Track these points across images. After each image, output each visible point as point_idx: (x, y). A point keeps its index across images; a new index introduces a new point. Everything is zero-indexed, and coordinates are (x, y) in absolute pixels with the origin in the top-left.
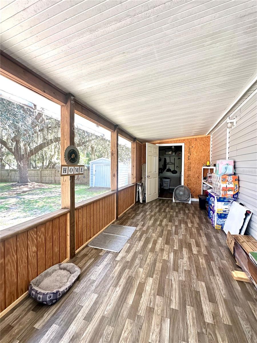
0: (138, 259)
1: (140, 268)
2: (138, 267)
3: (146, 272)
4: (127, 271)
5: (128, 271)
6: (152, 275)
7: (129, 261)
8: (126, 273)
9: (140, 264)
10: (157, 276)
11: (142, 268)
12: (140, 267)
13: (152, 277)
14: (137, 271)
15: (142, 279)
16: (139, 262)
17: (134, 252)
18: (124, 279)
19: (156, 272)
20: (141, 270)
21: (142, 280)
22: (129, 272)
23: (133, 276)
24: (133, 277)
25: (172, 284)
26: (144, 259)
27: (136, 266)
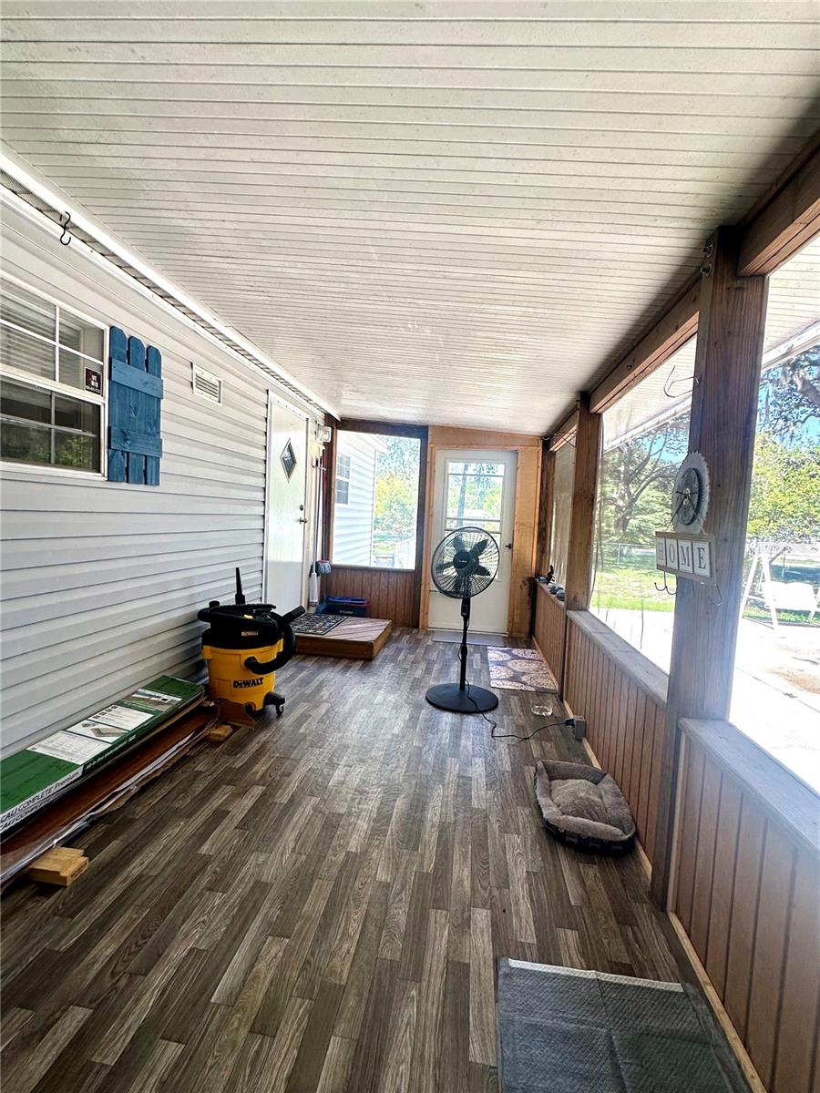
0: (398, 924)
1: (389, 881)
2: (397, 887)
3: (365, 870)
4: (429, 867)
5: (425, 868)
6: (347, 861)
7: (432, 912)
8: (431, 859)
9: (387, 896)
10: (334, 858)
11: (381, 882)
12: (387, 886)
13: (348, 854)
14: (397, 869)
15: (378, 846)
16: (392, 911)
17: (425, 976)
18: (429, 841)
19: (334, 871)
20: (382, 876)
21: (377, 843)
22: (422, 864)
23: (405, 851)
24: (407, 849)
25: (297, 841)
26: (371, 928)
27: (403, 887)
